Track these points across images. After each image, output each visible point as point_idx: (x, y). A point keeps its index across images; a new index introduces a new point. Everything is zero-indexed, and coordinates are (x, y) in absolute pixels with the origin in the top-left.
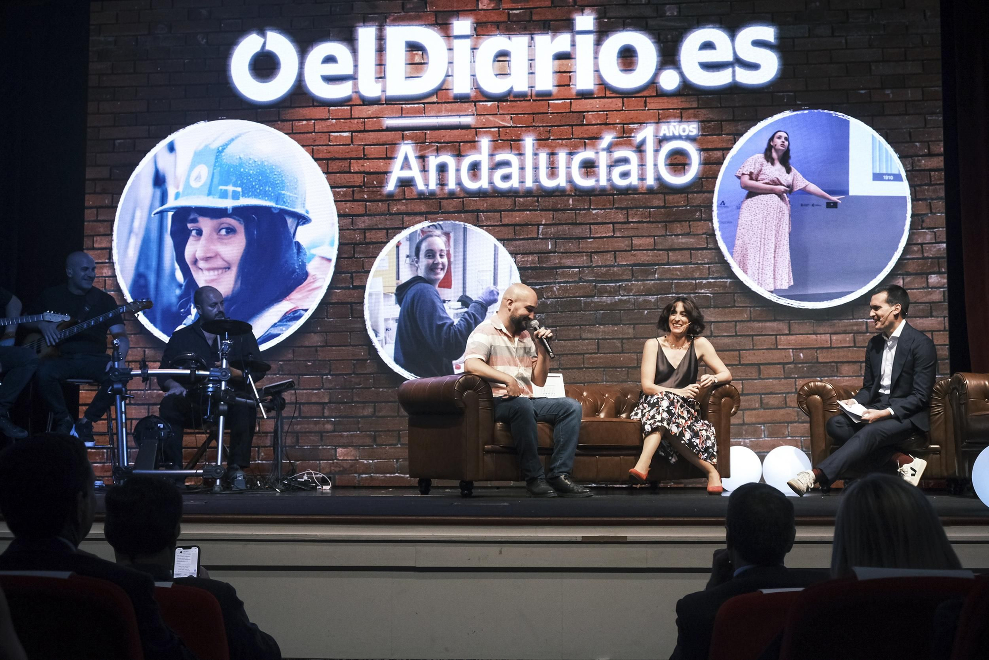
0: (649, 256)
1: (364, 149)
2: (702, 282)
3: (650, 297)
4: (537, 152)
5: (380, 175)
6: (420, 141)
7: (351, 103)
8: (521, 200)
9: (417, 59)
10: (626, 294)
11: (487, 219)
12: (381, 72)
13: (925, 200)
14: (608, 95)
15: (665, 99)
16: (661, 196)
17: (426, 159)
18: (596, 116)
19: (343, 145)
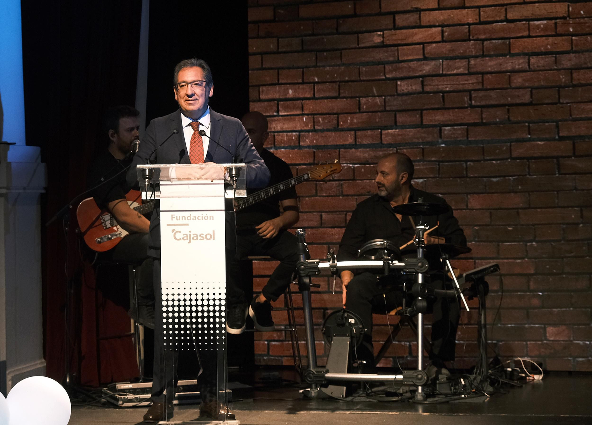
5: (587, 3)
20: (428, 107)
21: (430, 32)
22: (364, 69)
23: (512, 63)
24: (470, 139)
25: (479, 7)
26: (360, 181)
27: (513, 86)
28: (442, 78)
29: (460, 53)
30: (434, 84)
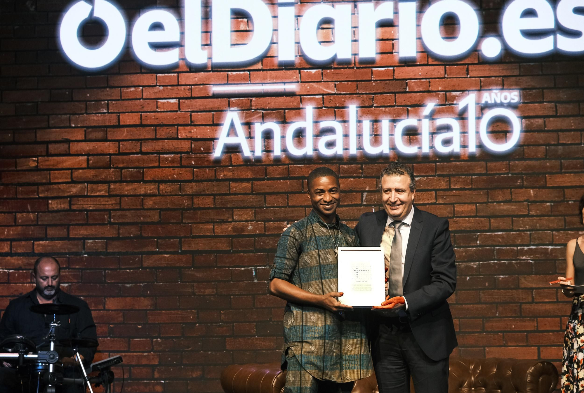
0: (471, 223)
2: (524, 249)
3: (472, 263)
4: (361, 119)
5: (207, 142)
6: (246, 108)
7: (177, 70)
8: (345, 167)
9: (242, 27)
12: (207, 39)
14: (430, 62)
15: (487, 67)
16: (483, 163)
17: (251, 126)
18: (419, 84)
19: (170, 111)
20: (74, 223)
21: (77, 160)
22: (21, 189)
23: (145, 188)
24: (108, 251)
25: (119, 141)
26: (14, 285)
27: (145, 208)
28: (86, 199)
29: (102, 178)
30: (80, 203)
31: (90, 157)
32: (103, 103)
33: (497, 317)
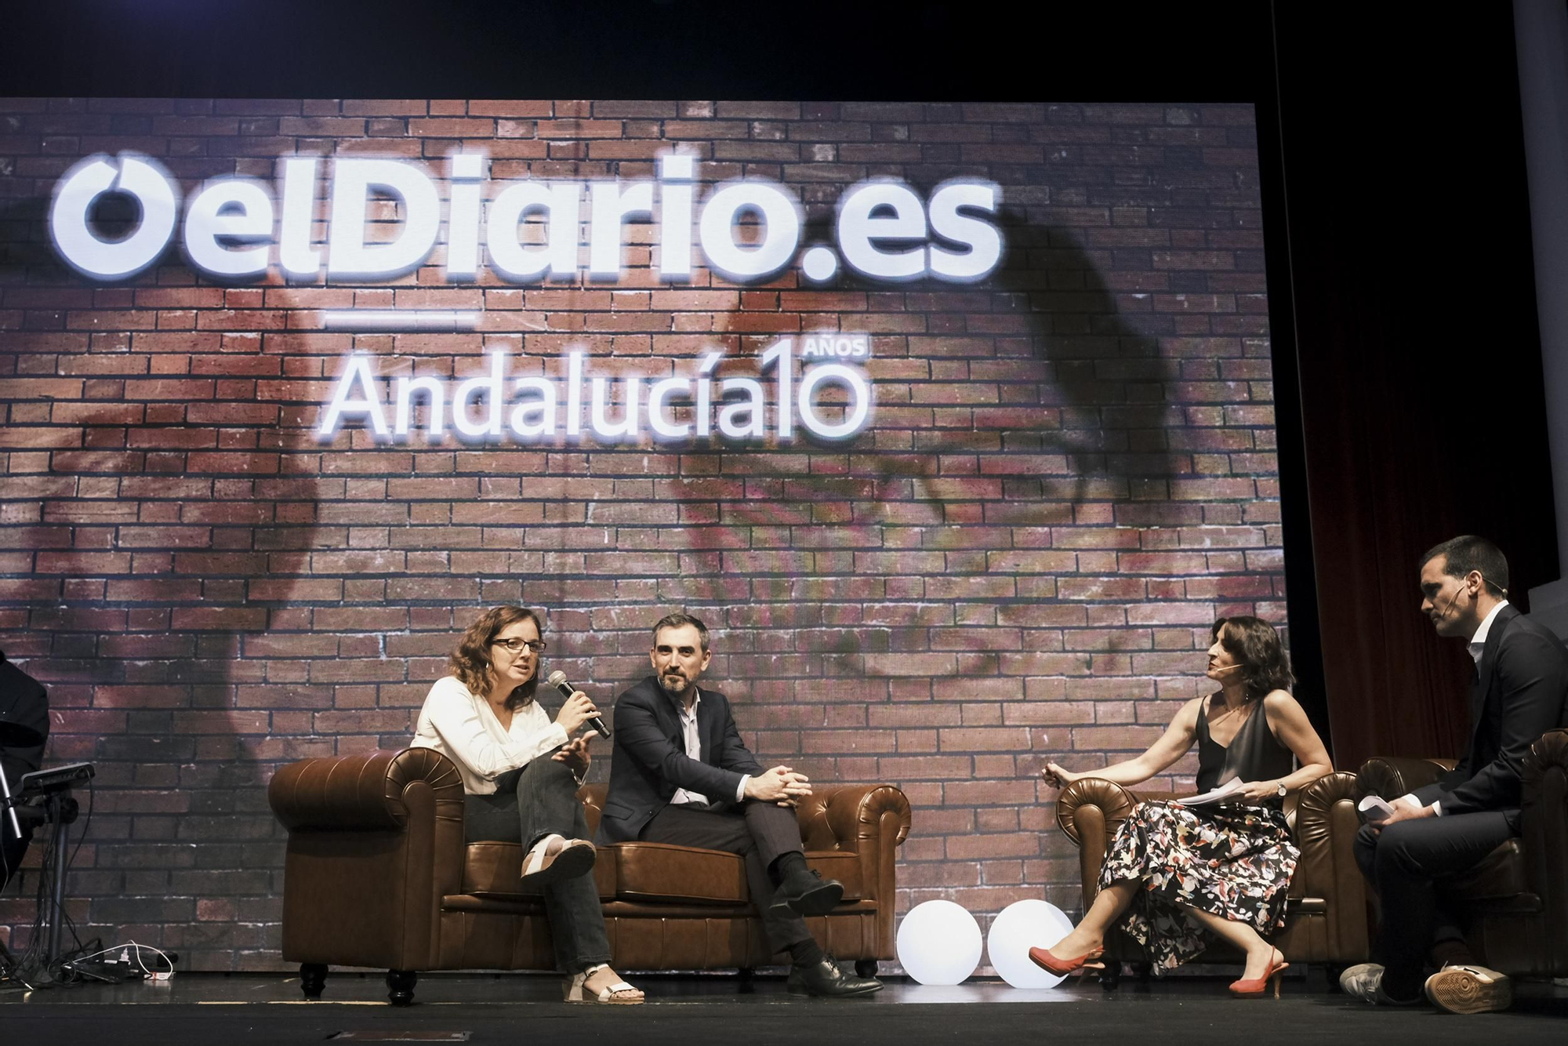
0: (781, 559)
1: (282, 361)
2: (873, 607)
3: (782, 631)
4: (589, 376)
5: (308, 407)
6: (384, 352)
7: (264, 283)
8: (558, 457)
9: (386, 215)
10: (738, 625)
11: (497, 488)
12: (321, 233)
13: (1247, 475)
14: (715, 284)
15: (811, 295)
16: (803, 455)
17: (392, 382)
18: (694, 319)
19: (246, 353)
20: (48, 547)
21: (63, 434)
23: (187, 487)
24: (108, 599)
27: (185, 522)
28: (75, 504)
29: (109, 468)
30: (61, 512)
31: (88, 430)
32: (121, 335)
33: (825, 729)
